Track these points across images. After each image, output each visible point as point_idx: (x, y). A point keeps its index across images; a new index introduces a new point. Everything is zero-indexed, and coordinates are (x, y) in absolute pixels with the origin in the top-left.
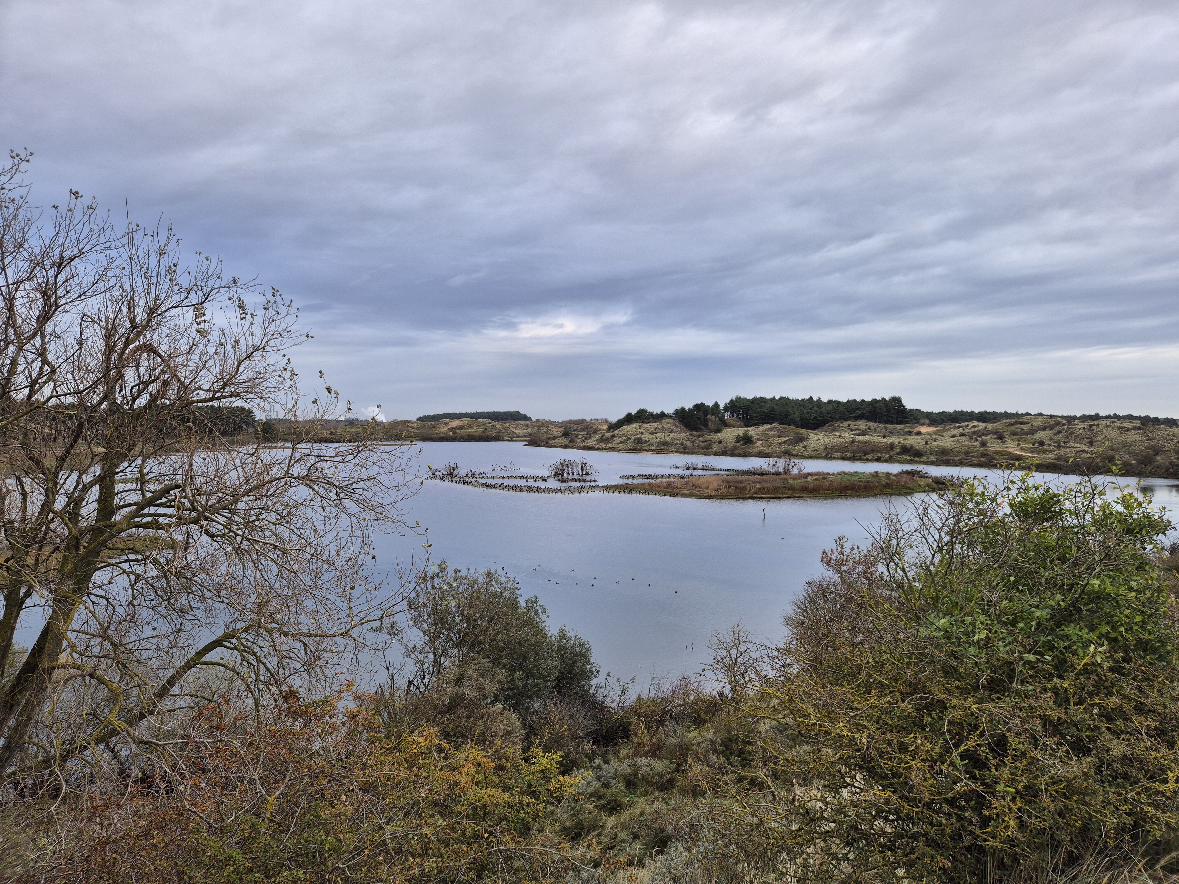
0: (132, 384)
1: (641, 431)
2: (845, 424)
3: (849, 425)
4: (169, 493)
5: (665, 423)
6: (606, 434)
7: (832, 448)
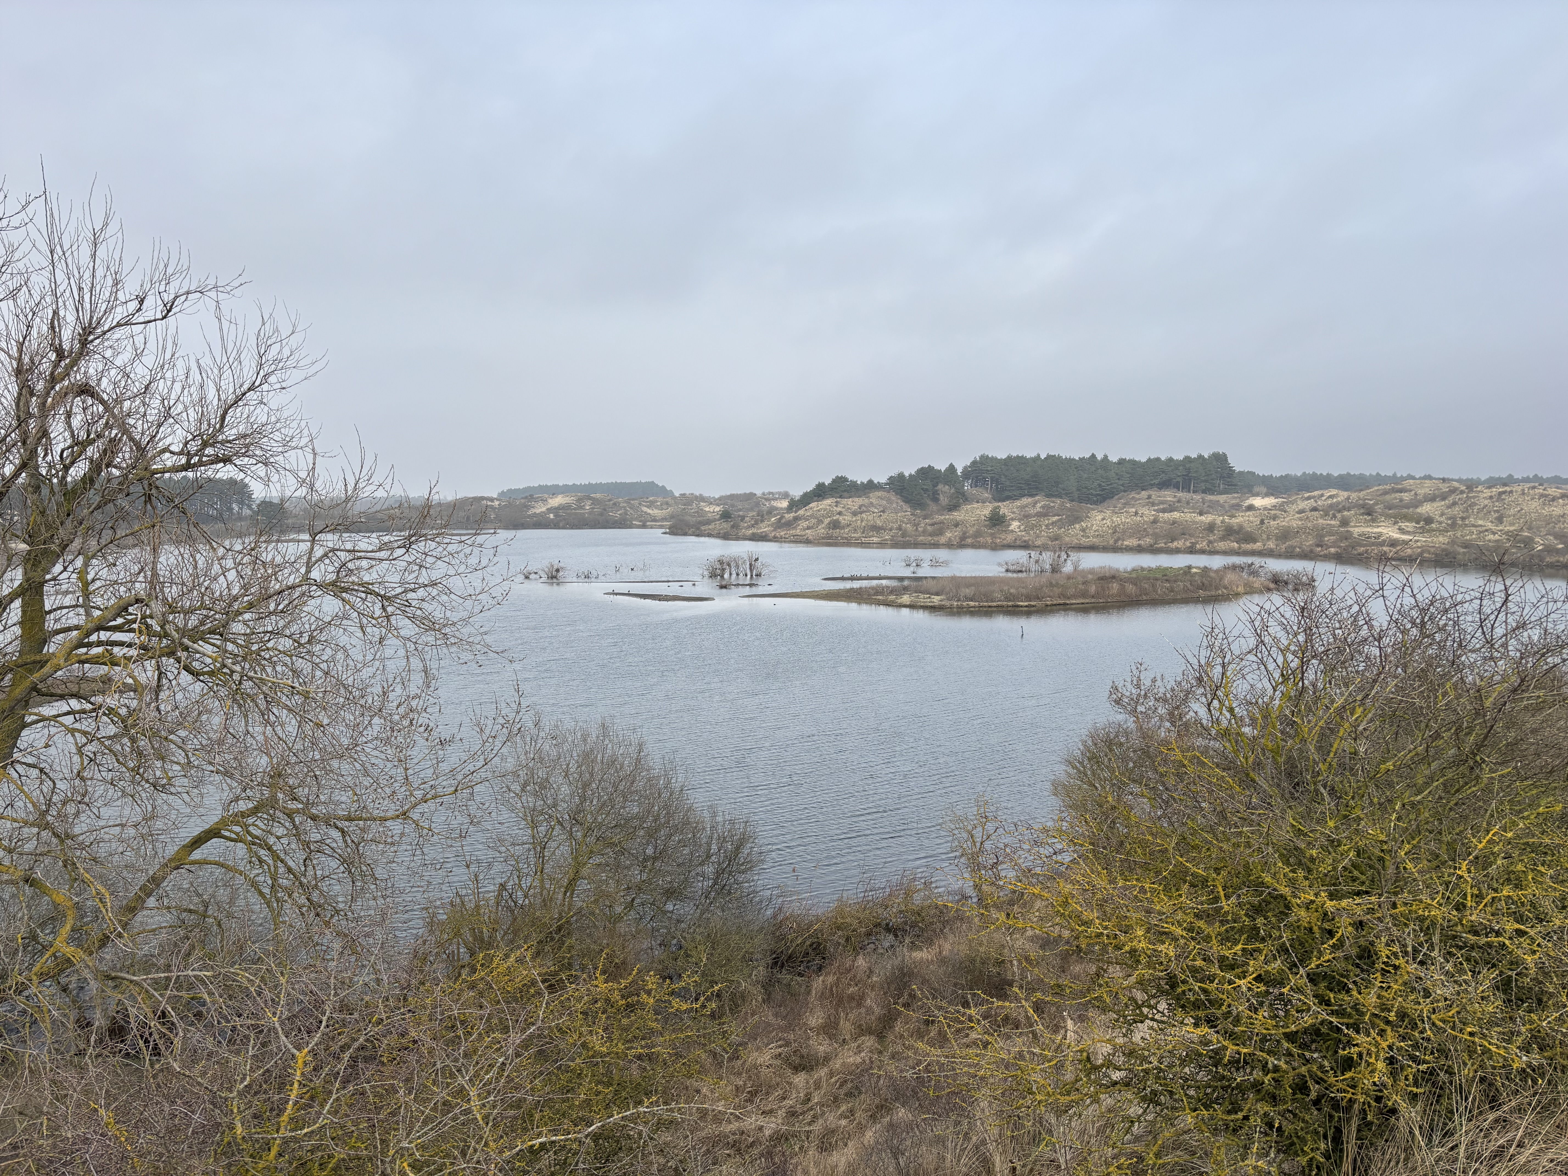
0: (61, 446)
1: (839, 509)
2: (1144, 494)
3: (1149, 497)
4: (126, 609)
5: (874, 497)
6: (787, 516)
7: (1124, 532)
